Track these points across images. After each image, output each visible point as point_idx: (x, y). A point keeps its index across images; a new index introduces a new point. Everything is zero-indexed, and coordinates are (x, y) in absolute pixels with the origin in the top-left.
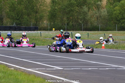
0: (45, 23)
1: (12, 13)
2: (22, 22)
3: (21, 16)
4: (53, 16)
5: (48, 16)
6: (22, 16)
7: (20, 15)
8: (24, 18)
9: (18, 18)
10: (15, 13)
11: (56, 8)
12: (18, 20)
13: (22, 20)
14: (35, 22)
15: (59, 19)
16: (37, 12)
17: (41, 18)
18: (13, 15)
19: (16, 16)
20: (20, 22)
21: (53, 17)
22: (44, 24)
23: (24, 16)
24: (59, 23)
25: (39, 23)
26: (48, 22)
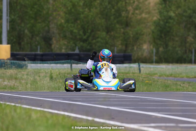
0: (146, 48)
1: (73, 25)
2: (94, 46)
3: (91, 33)
4: (163, 33)
5: (153, 32)
6: (93, 33)
7: (89, 31)
8: (98, 38)
9: (85, 37)
10: (79, 26)
11: (172, 14)
12: (84, 41)
13: (94, 41)
14: (124, 48)
15: (177, 39)
16: (127, 25)
17: (137, 38)
18: (75, 31)
19: (81, 33)
20: (88, 47)
21: (163, 35)
22: (144, 50)
23: (99, 33)
24: (177, 49)
25: (133, 49)
26: (152, 47)
